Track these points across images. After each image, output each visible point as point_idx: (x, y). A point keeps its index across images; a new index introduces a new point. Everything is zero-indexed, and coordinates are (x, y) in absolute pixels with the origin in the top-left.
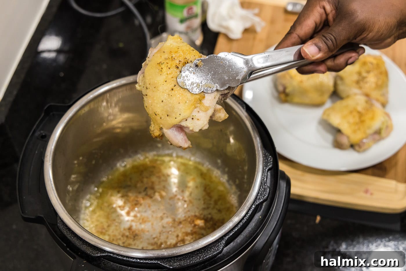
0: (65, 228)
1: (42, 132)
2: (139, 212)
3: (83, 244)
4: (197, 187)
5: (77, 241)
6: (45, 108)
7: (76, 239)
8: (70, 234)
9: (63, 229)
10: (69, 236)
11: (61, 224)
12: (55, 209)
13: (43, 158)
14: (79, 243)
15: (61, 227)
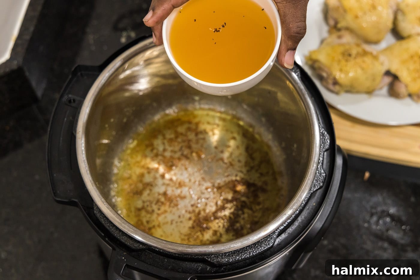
0: (102, 216)
1: (70, 96)
2: (175, 174)
3: (123, 235)
4: (238, 147)
5: (116, 231)
6: (73, 69)
7: (115, 229)
8: (108, 223)
9: (100, 217)
10: (108, 226)
11: (98, 212)
12: (91, 196)
13: (74, 132)
14: (118, 234)
15: (98, 215)
